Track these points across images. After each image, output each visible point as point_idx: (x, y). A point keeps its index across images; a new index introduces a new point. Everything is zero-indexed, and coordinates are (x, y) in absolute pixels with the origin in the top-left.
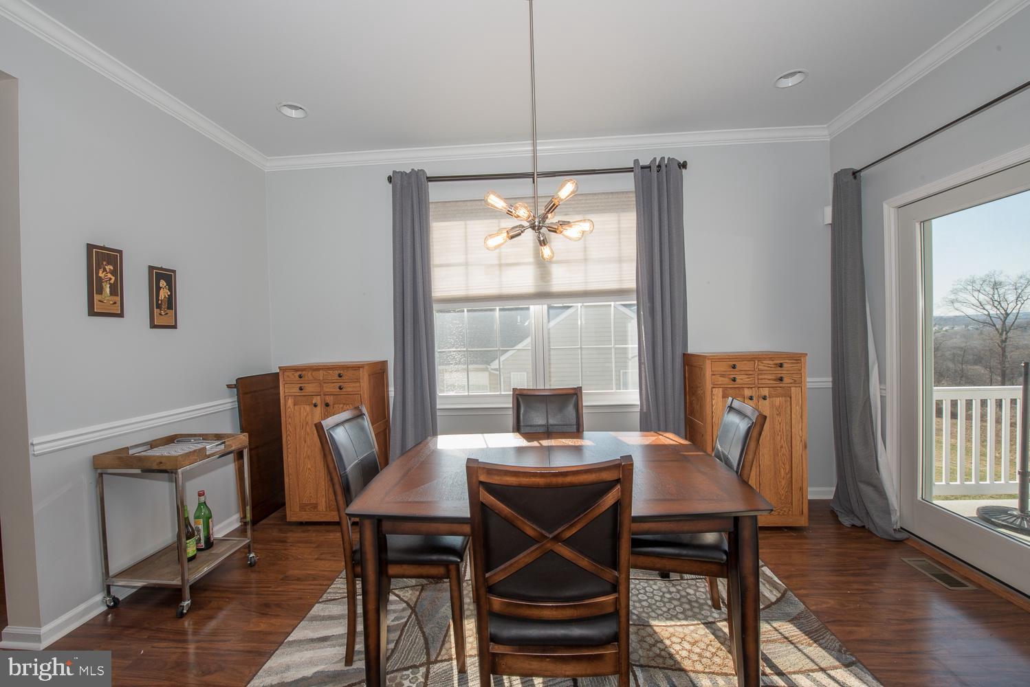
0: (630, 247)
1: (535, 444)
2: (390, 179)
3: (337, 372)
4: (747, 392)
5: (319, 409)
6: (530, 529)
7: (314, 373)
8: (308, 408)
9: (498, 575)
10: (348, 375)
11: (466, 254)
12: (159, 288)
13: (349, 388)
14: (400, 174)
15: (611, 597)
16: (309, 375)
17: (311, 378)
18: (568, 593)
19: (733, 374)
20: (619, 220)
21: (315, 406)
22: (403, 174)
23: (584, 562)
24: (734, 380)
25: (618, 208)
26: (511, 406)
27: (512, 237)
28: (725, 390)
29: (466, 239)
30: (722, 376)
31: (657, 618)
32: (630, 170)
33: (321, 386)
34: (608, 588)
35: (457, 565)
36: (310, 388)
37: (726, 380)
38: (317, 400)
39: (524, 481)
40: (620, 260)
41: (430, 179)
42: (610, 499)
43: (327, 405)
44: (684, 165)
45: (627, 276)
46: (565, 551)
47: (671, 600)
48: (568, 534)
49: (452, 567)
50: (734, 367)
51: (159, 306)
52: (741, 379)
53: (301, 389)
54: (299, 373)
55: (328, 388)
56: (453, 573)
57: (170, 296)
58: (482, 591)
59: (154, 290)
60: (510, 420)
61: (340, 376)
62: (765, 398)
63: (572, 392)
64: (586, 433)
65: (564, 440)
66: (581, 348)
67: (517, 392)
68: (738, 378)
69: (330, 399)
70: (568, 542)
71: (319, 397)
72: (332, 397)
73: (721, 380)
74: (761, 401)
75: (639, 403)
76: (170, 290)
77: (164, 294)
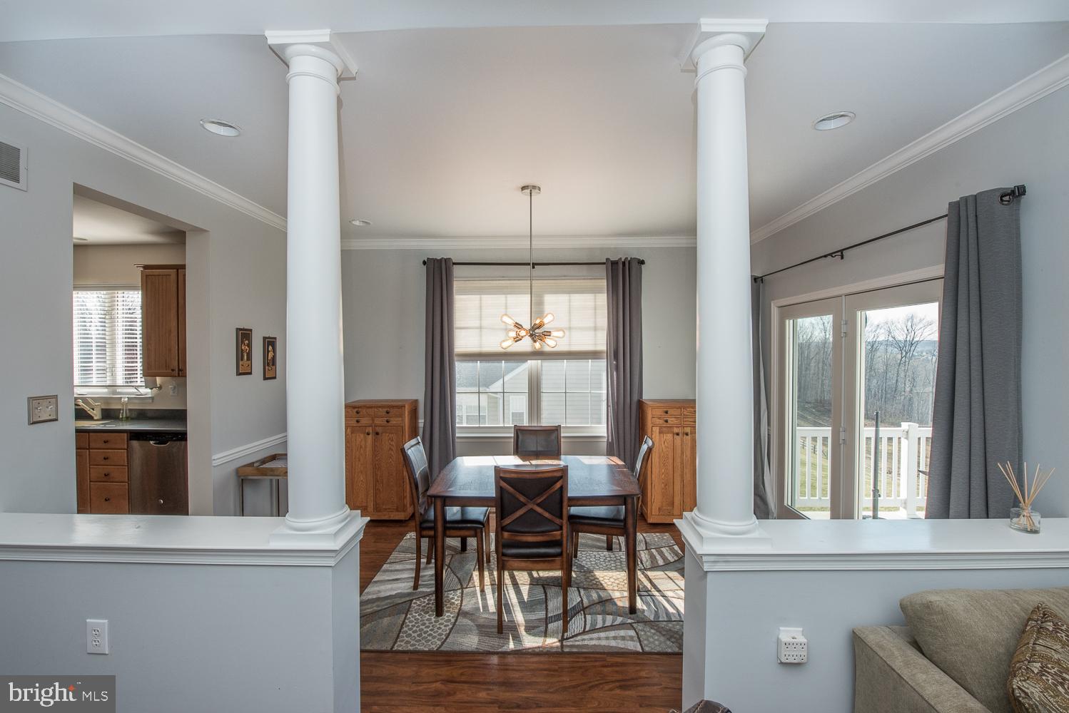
0: (603, 320)
1: (527, 463)
2: (424, 263)
3: (385, 410)
4: (676, 430)
5: (370, 436)
6: (522, 499)
7: (368, 410)
8: (362, 436)
9: (507, 521)
10: (393, 411)
11: (481, 320)
12: (268, 351)
13: (394, 421)
14: (432, 261)
15: (559, 532)
16: (363, 411)
17: (365, 413)
18: (538, 530)
19: (666, 417)
20: (595, 299)
21: (368, 434)
22: (434, 260)
23: (547, 515)
24: (666, 421)
25: (594, 291)
26: (512, 435)
27: (516, 342)
28: (661, 427)
29: (481, 309)
30: (659, 418)
31: (599, 569)
32: (604, 263)
33: (373, 420)
34: (558, 528)
35: (481, 529)
36: (365, 421)
37: (661, 421)
38: (370, 430)
39: (520, 476)
40: (595, 329)
41: (454, 264)
42: (558, 485)
43: (377, 434)
44: (642, 262)
45: (600, 341)
46: (539, 510)
47: (609, 561)
48: (539, 501)
49: (479, 531)
50: (667, 412)
51: (268, 365)
52: (672, 421)
53: (358, 421)
54: (356, 410)
55: (378, 421)
56: (479, 534)
57: (274, 356)
58: (500, 529)
59: (266, 353)
60: (512, 447)
61: (388, 413)
62: (687, 434)
63: (554, 428)
64: (562, 457)
65: (546, 461)
66: (565, 393)
67: (517, 428)
68: (669, 420)
69: (379, 430)
70: (538, 505)
71: (371, 428)
72: (380, 428)
73: (658, 421)
74: (685, 436)
75: (606, 435)
76: (274, 352)
77: (271, 355)
